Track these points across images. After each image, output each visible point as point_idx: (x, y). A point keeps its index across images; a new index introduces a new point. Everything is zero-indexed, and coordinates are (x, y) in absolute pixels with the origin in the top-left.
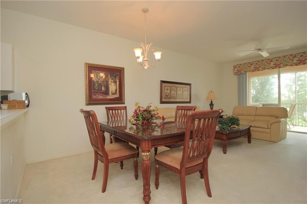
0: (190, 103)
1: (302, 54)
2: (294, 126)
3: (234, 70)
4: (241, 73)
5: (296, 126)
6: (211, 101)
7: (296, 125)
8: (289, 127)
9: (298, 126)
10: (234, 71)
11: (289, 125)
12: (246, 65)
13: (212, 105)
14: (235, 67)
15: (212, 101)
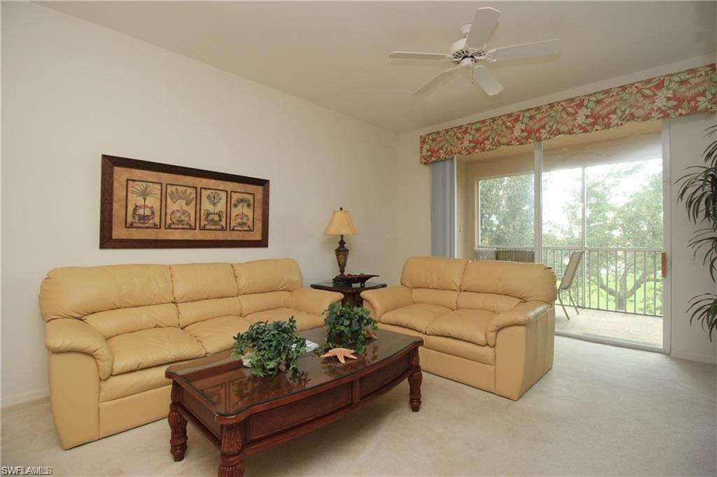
0: (266, 246)
1: (600, 97)
2: (578, 309)
3: (421, 148)
4: (439, 157)
5: (585, 308)
6: (340, 240)
7: (583, 308)
8: (563, 314)
9: (590, 308)
10: (422, 152)
11: (563, 306)
12: (452, 133)
13: (342, 250)
14: (423, 141)
15: (344, 239)
